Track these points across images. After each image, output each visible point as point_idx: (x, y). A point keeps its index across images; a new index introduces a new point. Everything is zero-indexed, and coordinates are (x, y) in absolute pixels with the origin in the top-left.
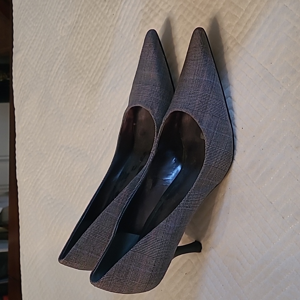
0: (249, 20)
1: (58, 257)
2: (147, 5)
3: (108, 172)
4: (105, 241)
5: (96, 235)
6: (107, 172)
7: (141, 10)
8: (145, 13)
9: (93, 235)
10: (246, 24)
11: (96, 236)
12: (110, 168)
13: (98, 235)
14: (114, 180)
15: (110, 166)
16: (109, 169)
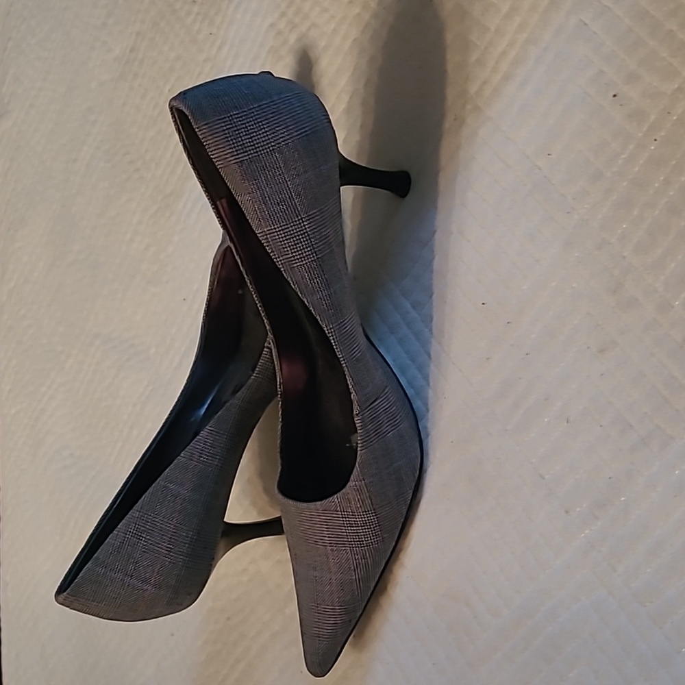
0: (504, 54)
1: (56, 590)
2: (283, 14)
3: (178, 400)
4: (161, 548)
5: (140, 536)
6: (176, 400)
7: (272, 25)
8: (279, 33)
9: (134, 537)
10: (497, 63)
11: (139, 539)
12: (183, 391)
13: (144, 536)
14: (193, 419)
15: (185, 387)
16: (181, 393)
